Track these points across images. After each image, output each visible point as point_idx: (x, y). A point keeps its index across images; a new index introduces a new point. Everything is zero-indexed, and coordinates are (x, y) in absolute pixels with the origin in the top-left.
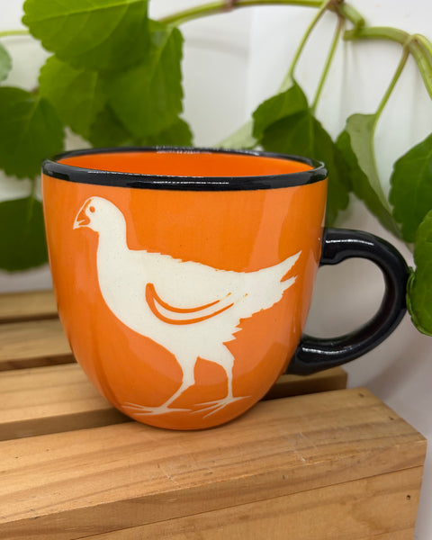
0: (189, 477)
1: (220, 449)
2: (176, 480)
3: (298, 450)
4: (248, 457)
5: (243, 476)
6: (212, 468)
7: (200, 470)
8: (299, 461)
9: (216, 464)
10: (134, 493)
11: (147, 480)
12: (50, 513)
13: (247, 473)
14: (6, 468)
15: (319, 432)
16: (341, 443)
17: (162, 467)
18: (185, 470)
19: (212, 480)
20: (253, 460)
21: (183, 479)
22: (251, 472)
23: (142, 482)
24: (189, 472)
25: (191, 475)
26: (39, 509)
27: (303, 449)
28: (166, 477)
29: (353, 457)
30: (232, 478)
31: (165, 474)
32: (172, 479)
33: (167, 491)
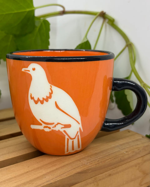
1: (96, 153)
2: (89, 164)
3: (121, 150)
4: (107, 154)
5: (109, 160)
6: (98, 159)
7: (96, 160)
8: (124, 153)
9: (98, 158)
10: (79, 170)
11: (80, 166)
12: (55, 181)
13: (110, 159)
15: (124, 144)
16: (133, 146)
17: (82, 162)
18: (91, 161)
19: (101, 162)
20: (109, 155)
21: (91, 164)
22: (111, 158)
23: (78, 167)
25: (93, 162)
26: (50, 180)
27: (123, 149)
28: (85, 164)
29: (139, 149)
30: (107, 161)
31: (84, 163)
32: (88, 164)
33: (89, 168)
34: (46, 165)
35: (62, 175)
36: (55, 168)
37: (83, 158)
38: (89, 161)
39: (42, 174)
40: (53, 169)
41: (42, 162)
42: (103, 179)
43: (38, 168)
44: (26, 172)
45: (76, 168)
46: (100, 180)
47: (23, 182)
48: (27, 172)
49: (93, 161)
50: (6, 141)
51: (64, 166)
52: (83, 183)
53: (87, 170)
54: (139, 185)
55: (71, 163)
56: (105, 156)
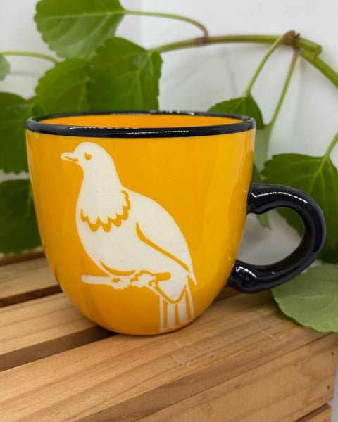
0: (199, 362)
1: (208, 338)
2: (190, 365)
3: (264, 330)
4: (232, 341)
5: (236, 354)
6: (212, 352)
7: (204, 355)
8: (268, 337)
9: (212, 349)
10: (165, 380)
11: (169, 369)
12: (110, 406)
13: (238, 351)
14: (52, 380)
17: (175, 358)
18: (195, 356)
19: (217, 360)
20: (237, 342)
21: (195, 363)
23: (166, 371)
24: (197, 358)
25: (200, 359)
26: (99, 405)
27: (266, 329)
28: (181, 364)
30: (230, 357)
31: (180, 362)
32: (188, 365)
33: (189, 374)
34: (96, 366)
35: (126, 391)
36: (113, 374)
37: (179, 351)
38: (190, 358)
39: (83, 388)
40: (109, 378)
41: (87, 360)
42: (222, 395)
43: (76, 374)
44: (49, 383)
45: (161, 373)
46: (216, 398)
47: (37, 410)
48: (51, 383)
49: (200, 356)
50: (17, 309)
51: (134, 370)
52: (176, 407)
53: (183, 379)
54: (304, 404)
55: (150, 362)
56: (227, 346)
